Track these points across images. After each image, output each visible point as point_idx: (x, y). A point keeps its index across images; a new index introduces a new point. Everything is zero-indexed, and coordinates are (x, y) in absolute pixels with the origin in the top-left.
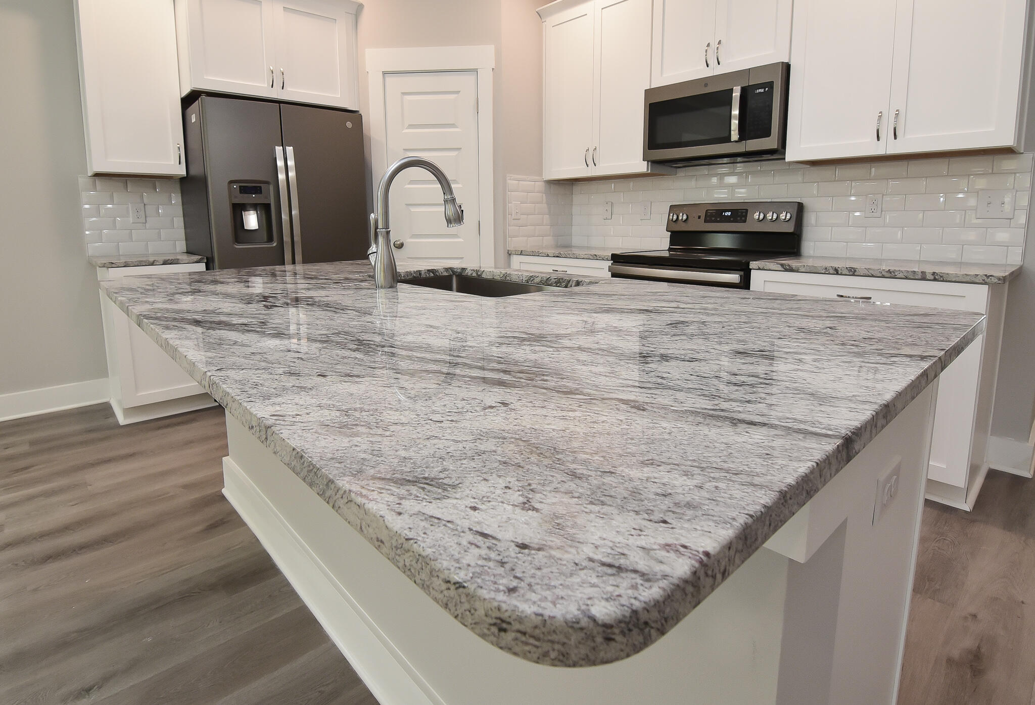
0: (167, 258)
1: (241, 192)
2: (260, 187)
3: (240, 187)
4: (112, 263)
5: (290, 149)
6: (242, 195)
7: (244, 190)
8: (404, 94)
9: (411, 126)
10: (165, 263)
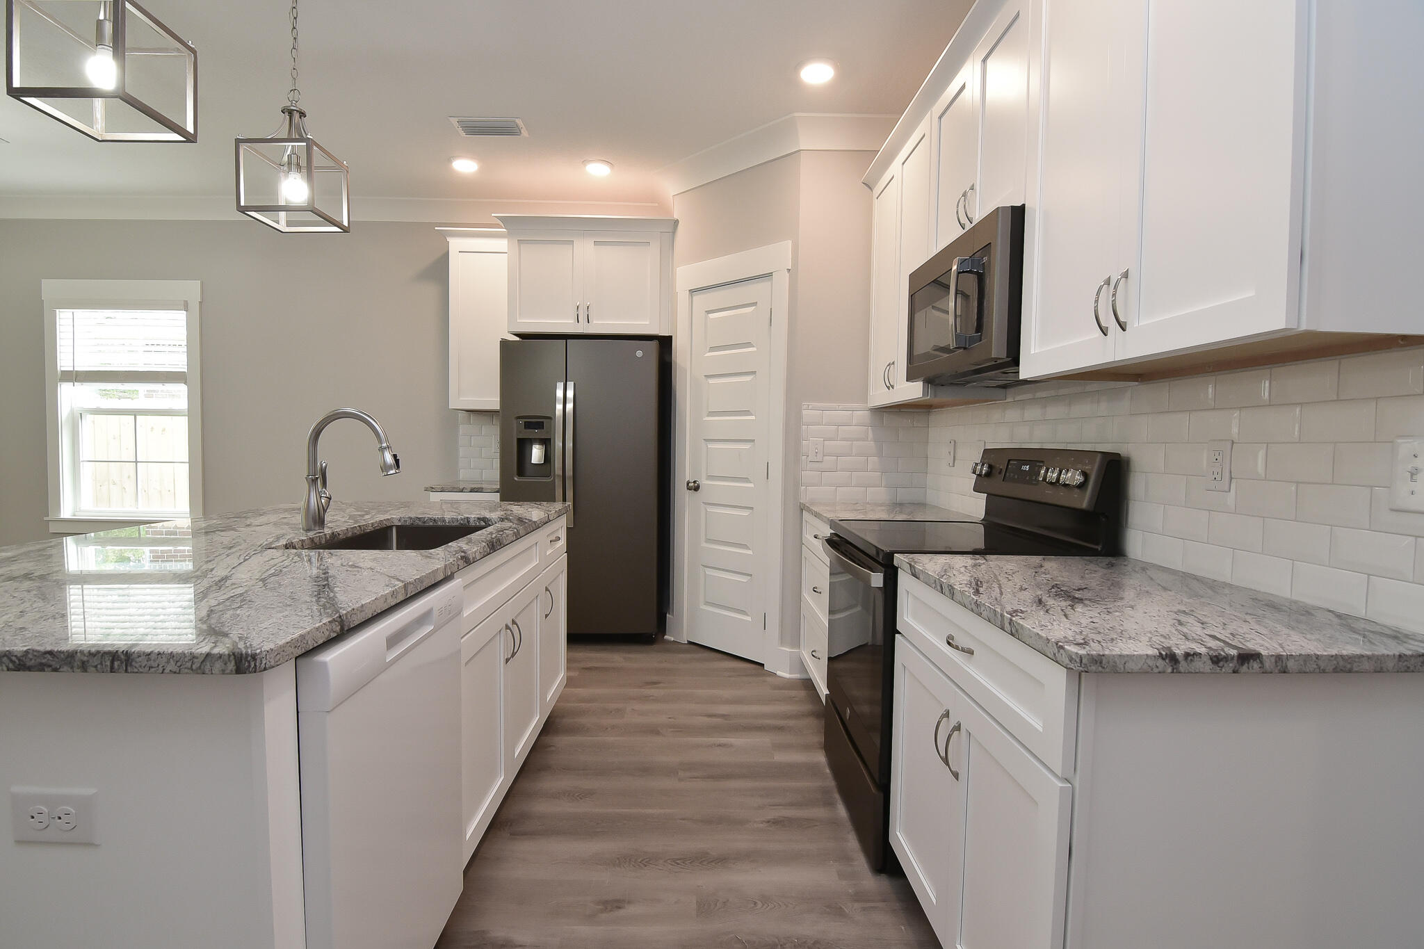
0: (473, 486)
1: (525, 428)
2: (543, 422)
3: (525, 422)
4: (433, 488)
5: (570, 385)
6: (525, 430)
7: (528, 425)
8: (708, 312)
9: (713, 349)
10: (472, 491)
